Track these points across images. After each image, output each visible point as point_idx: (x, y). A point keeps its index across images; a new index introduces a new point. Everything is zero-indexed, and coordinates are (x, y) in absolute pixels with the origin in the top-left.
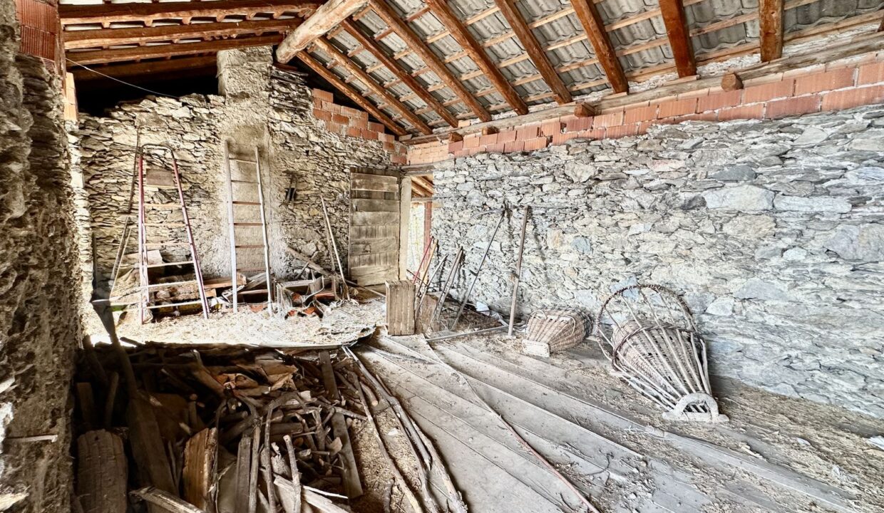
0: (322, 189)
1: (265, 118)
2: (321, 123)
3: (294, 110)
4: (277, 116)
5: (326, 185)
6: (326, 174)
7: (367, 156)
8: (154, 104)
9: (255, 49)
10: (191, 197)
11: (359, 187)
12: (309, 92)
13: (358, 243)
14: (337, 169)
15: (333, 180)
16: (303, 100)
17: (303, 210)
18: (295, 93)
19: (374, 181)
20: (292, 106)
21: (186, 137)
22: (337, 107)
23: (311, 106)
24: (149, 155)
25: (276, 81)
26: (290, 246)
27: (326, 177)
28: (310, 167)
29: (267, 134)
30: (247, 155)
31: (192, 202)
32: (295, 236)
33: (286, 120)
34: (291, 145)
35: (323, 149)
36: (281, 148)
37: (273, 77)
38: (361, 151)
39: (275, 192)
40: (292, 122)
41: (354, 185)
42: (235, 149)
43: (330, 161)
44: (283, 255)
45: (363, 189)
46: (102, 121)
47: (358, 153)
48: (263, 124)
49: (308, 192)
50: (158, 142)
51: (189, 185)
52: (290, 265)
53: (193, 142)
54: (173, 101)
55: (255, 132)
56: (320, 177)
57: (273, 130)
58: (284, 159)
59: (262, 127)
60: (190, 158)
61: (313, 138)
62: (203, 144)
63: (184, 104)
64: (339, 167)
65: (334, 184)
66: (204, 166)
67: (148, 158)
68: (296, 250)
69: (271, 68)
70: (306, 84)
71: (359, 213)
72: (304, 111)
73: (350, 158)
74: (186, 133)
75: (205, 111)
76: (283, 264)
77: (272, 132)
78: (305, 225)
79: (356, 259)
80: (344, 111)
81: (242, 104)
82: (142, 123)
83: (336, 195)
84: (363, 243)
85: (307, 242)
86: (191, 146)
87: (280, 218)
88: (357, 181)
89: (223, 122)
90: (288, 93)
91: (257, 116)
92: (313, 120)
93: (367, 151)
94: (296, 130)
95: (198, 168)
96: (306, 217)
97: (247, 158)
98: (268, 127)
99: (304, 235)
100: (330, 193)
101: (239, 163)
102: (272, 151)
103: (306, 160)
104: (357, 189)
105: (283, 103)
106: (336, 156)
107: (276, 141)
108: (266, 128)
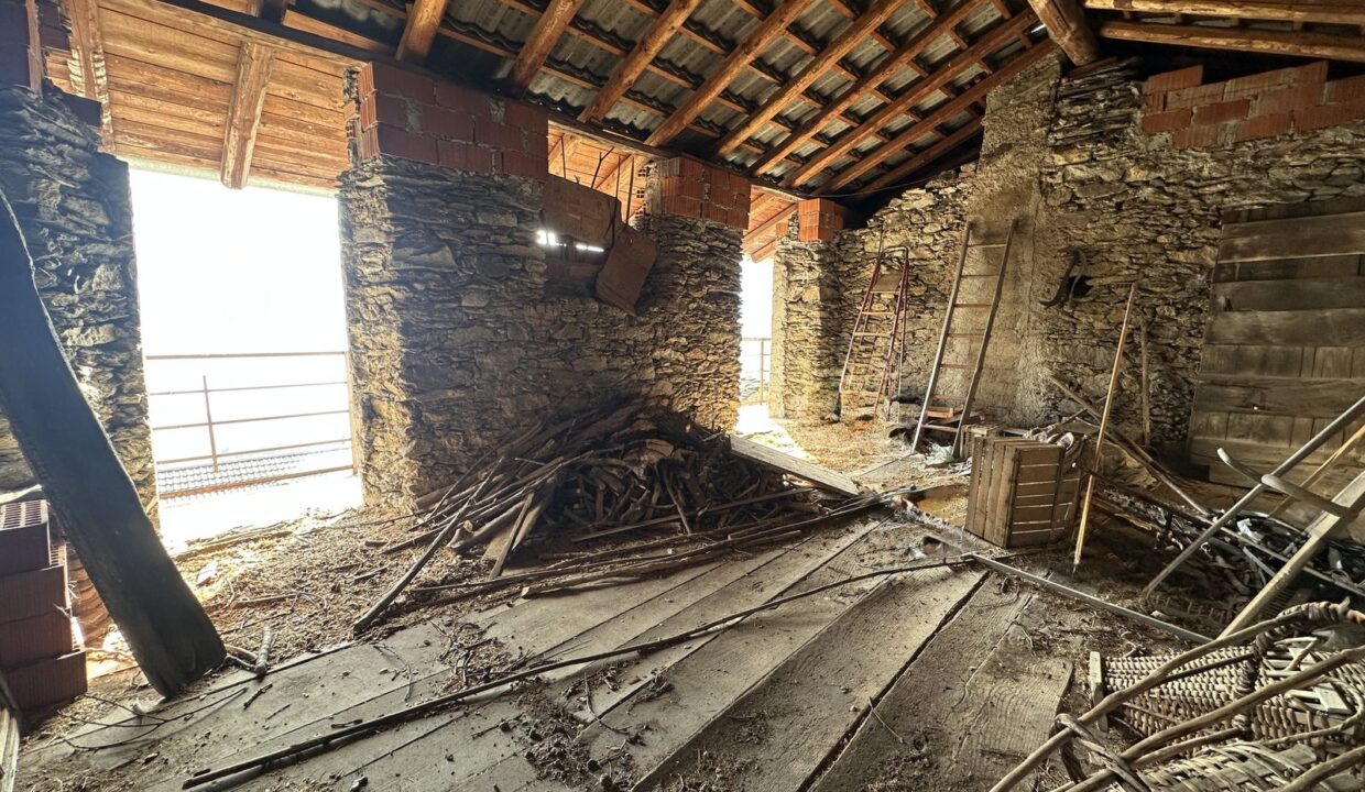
0: (1146, 271)
1: (1036, 170)
2: (1163, 138)
3: (1098, 138)
4: (1060, 160)
5: (1160, 261)
6: (1162, 239)
7: (1311, 171)
8: (900, 201)
9: (1030, 69)
10: (924, 302)
11: (1244, 254)
12: (1135, 90)
13: (1224, 384)
14: (1194, 222)
15: (1182, 248)
16: (1116, 112)
17: (1095, 313)
18: (1102, 105)
19: (1308, 233)
20: (1089, 132)
21: (926, 230)
22: (1210, 88)
23: (1138, 115)
24: (891, 259)
25: (1066, 101)
26: (1059, 376)
27: (1162, 245)
28: (1120, 232)
29: (1036, 195)
30: (999, 235)
31: (926, 308)
32: (1072, 359)
33: (1076, 160)
34: (1083, 201)
35: (1160, 190)
36: (1061, 212)
37: (1058, 99)
38: (1286, 166)
39: (1040, 285)
40: (1093, 159)
41: (1229, 251)
42: (983, 230)
43: (1178, 210)
44: (1043, 390)
45: (1259, 259)
46: (857, 233)
47: (1276, 173)
48: (1030, 181)
49: (1109, 280)
50: (897, 243)
51: (924, 288)
52: (1055, 407)
53: (932, 235)
54: (917, 191)
55: (1017, 196)
56: (1146, 249)
57: (1051, 185)
58: (1064, 230)
59: (1029, 187)
60: (928, 254)
61: (1135, 174)
62: (944, 233)
63: (929, 190)
64: (1199, 219)
65: (1181, 257)
66: (941, 262)
67: (888, 262)
68: (1071, 384)
69: (1059, 84)
70: (1128, 79)
71: (1237, 317)
72: (1120, 131)
73: (1241, 192)
74: (926, 224)
75: (951, 190)
76: (1042, 404)
77: (1045, 190)
78: (1094, 341)
79: (1215, 420)
80: (1231, 89)
81: (999, 164)
82: (888, 225)
83: (1182, 280)
84: (1244, 385)
85: (1096, 372)
86: (929, 240)
87: (1043, 328)
88: (1240, 242)
89: (972, 197)
90: (1087, 113)
91: (1021, 173)
92: (1140, 142)
93: (1307, 159)
94: (1098, 171)
95: (936, 265)
96: (1099, 325)
97: (999, 240)
98: (1041, 183)
99: (1092, 359)
100: (1169, 276)
101: (985, 250)
102: (1043, 221)
103: (1112, 221)
104: (1237, 260)
105: (1070, 134)
106: (1198, 196)
107: (1051, 202)
108: (1035, 186)
